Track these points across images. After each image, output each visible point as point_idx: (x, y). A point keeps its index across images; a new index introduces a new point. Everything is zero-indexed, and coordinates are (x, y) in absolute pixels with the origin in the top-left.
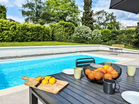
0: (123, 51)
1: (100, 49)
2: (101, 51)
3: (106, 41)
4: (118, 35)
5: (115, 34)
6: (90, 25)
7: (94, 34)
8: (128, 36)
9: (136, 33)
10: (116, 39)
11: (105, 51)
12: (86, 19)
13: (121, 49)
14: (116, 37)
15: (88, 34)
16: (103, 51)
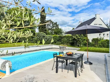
0: (66, 48)
1: (53, 47)
2: (54, 48)
3: (56, 42)
4: (62, 38)
5: (60, 38)
6: (45, 31)
7: (49, 38)
8: (67, 39)
9: (72, 38)
10: (61, 41)
11: (56, 48)
12: (42, 28)
13: (65, 47)
14: (61, 40)
15: (45, 38)
16: (55, 48)
